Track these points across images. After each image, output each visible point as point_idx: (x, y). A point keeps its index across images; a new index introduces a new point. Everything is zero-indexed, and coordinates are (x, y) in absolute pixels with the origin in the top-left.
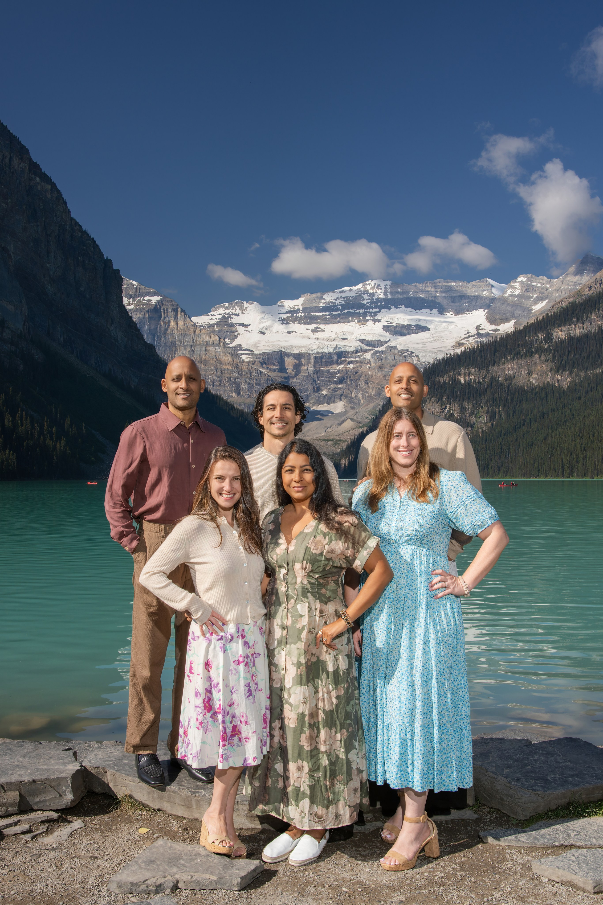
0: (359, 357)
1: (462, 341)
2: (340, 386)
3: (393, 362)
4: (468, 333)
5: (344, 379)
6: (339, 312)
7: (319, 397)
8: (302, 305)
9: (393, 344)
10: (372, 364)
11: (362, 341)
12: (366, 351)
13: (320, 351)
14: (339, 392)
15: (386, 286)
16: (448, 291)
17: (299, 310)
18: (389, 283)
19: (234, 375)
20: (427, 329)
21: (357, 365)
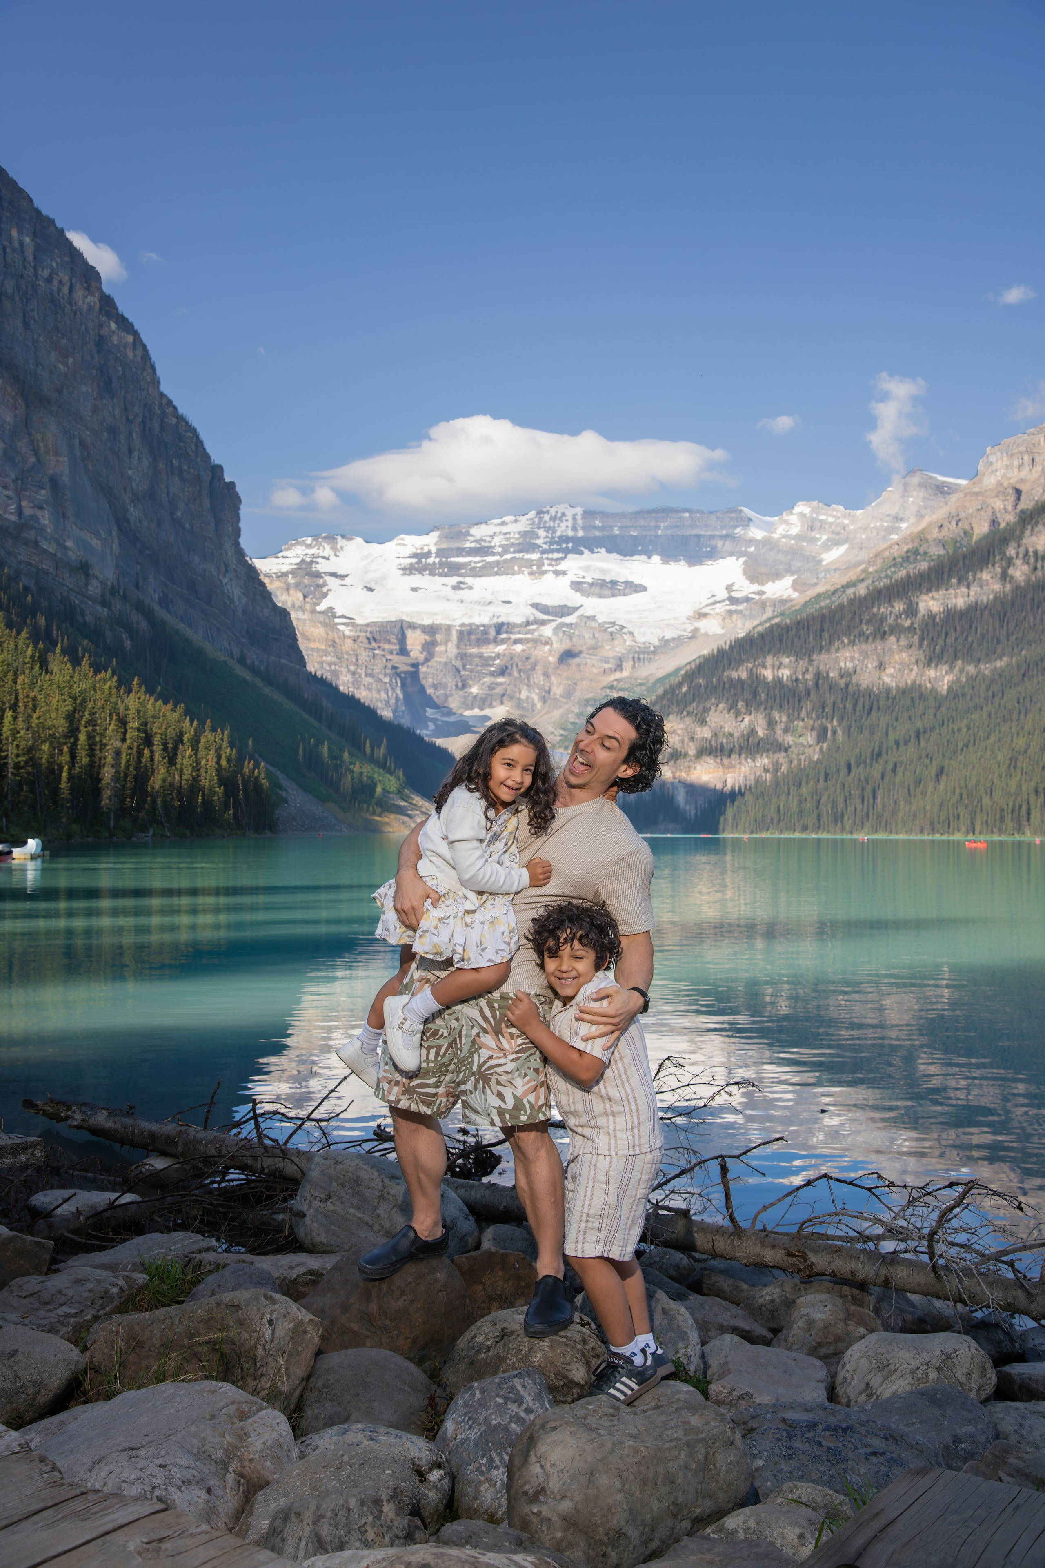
0: (532, 632)
1: (706, 610)
2: (501, 680)
3: (591, 642)
4: (713, 596)
5: (507, 667)
6: (497, 558)
7: (465, 698)
8: (435, 544)
9: (588, 611)
10: (555, 645)
11: (536, 606)
12: (543, 623)
13: (467, 621)
14: (499, 690)
15: (575, 515)
16: (678, 526)
17: (429, 552)
18: (579, 510)
19: (329, 658)
20: (645, 589)
21: (529, 645)
